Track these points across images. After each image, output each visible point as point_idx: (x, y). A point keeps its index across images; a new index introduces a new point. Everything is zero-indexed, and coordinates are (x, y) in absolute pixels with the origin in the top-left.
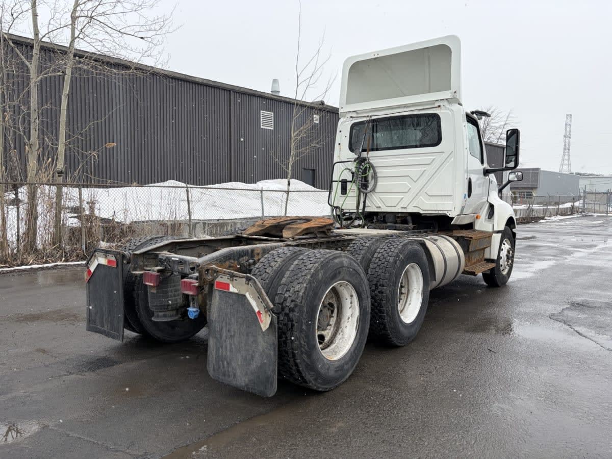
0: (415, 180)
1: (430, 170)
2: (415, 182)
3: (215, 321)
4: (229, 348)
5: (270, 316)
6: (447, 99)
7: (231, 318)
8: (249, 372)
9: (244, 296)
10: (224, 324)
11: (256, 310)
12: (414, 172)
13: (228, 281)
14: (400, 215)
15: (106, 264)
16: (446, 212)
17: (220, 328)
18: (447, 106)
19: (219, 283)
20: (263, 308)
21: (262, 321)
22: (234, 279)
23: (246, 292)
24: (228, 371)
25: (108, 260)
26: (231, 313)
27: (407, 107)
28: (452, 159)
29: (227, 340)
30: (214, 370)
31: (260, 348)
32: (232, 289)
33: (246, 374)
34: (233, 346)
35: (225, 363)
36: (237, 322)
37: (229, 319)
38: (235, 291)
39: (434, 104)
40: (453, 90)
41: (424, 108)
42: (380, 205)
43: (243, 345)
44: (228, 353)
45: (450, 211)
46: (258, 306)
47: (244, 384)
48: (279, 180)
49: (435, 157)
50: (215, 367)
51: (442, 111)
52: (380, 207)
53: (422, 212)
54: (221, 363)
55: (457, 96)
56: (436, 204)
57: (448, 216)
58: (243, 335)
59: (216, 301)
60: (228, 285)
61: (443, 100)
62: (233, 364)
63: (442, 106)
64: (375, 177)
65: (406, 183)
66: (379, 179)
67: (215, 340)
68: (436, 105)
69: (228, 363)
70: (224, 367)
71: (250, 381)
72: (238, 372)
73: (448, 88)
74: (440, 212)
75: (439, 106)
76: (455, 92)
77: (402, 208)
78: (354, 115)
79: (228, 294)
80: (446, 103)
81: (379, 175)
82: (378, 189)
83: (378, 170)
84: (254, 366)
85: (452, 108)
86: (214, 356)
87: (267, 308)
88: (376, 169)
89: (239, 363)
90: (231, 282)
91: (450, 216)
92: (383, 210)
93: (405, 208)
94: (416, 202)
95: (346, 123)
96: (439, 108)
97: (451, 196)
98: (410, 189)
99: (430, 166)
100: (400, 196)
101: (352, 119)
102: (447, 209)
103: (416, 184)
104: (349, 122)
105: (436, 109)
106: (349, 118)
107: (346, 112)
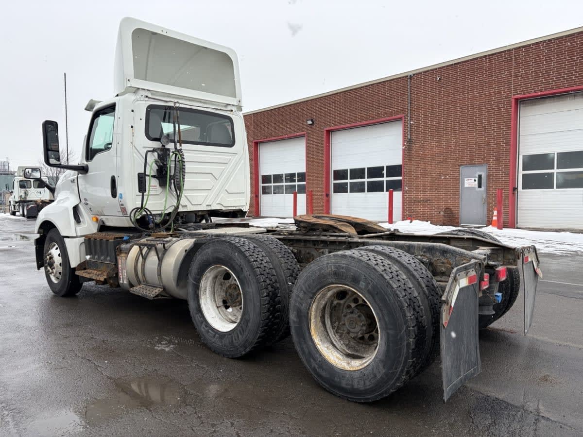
0: (217, 178)
1: (227, 169)
6: (236, 106)
12: (215, 169)
14: (200, 213)
16: (241, 208)
18: (236, 111)
27: (204, 103)
28: (243, 161)
39: (227, 107)
42: (187, 204)
45: (244, 206)
49: (230, 157)
51: (233, 116)
52: (186, 206)
53: (224, 209)
55: (241, 104)
57: (242, 211)
61: (234, 105)
63: (234, 111)
65: (208, 179)
68: (229, 108)
73: (234, 95)
74: (237, 208)
75: (232, 111)
76: (239, 100)
77: (207, 205)
78: (150, 95)
80: (235, 108)
91: (244, 211)
92: (189, 210)
93: (210, 205)
94: (219, 199)
95: (139, 102)
96: (232, 113)
97: (243, 193)
98: (213, 186)
99: (227, 165)
100: (205, 193)
101: (147, 99)
102: (242, 205)
103: (218, 181)
104: (144, 102)
105: (230, 112)
106: (143, 97)
107: (138, 89)
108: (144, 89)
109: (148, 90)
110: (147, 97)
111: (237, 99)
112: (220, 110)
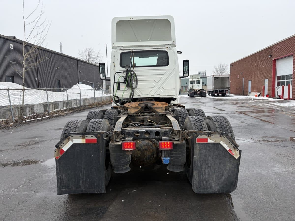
0: (157, 82)
1: (164, 77)
2: (157, 83)
3: (197, 161)
4: (207, 174)
5: (238, 151)
6: (170, 45)
7: (208, 157)
8: (220, 183)
9: (219, 144)
10: (204, 161)
11: (228, 149)
12: (156, 78)
13: (206, 137)
14: (149, 99)
15: (85, 142)
17: (200, 164)
18: (171, 48)
19: (199, 140)
20: (233, 147)
21: (234, 154)
22: (211, 135)
23: (220, 141)
24: (207, 186)
25: (86, 139)
26: (208, 154)
27: (151, 47)
28: (174, 72)
29: (206, 169)
30: (197, 188)
31: (228, 169)
32: (209, 141)
33: (218, 184)
34: (210, 172)
35: (205, 182)
36: (213, 158)
37: (207, 158)
38: (212, 142)
39: (164, 46)
40: (173, 41)
41: (160, 47)
42: (140, 94)
43: (217, 169)
44: (207, 176)
45: (175, 95)
46: (229, 147)
47: (216, 190)
48: (4, 83)
49: (166, 71)
50: (198, 186)
51: (168, 50)
52: (140, 95)
53: (161, 97)
54: (202, 183)
55: (174, 43)
56: (168, 93)
57: (173, 98)
58: (217, 164)
59: (197, 150)
60: (207, 139)
61: (169, 45)
62: (210, 181)
63: (169, 48)
64: (137, 80)
65: (152, 84)
66: (138, 81)
67: (197, 171)
68: (166, 47)
69: (206, 182)
70: (203, 185)
71: (220, 187)
72: (213, 185)
73: (170, 39)
74: (170, 96)
75: (167, 48)
76: (174, 42)
77: (151, 95)
78: (122, 48)
79: (206, 144)
80: (170, 46)
81: (138, 79)
82: (138, 87)
83: (138, 77)
84: (223, 179)
85: (173, 49)
86: (197, 181)
87: (235, 147)
88: (137, 76)
89: (214, 180)
90: (208, 137)
91: (174, 98)
92: (141, 97)
93: (153, 95)
94: (159, 92)
95: (117, 52)
96: (167, 49)
97: (175, 89)
98: (155, 86)
99: (164, 75)
100: (150, 90)
101: (120, 50)
102: (173, 95)
103: (158, 84)
104: (119, 52)
105: (166, 49)
106: (119, 49)
107: (117, 46)
108: (119, 46)
109: (121, 46)
110: (120, 49)
111: (172, 41)
112: (160, 48)
